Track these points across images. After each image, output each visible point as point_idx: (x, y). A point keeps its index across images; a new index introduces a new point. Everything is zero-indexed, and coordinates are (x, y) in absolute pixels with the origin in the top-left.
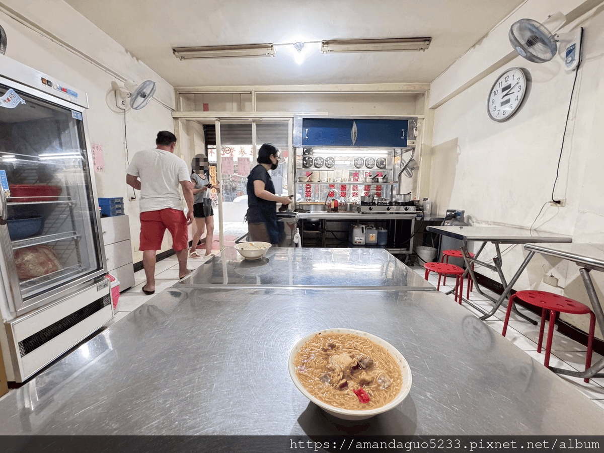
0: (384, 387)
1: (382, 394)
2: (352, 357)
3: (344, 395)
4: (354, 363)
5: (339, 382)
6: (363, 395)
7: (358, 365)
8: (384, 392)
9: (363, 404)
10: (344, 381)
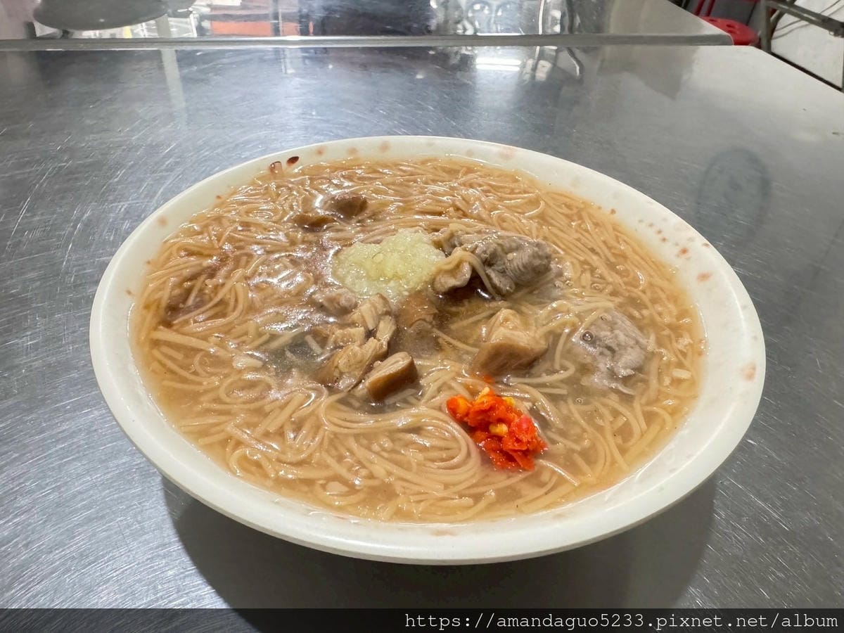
0: (612, 375)
1: (606, 412)
2: (446, 246)
3: (393, 433)
4: (454, 271)
5: (369, 368)
6: (502, 429)
7: (476, 282)
8: (613, 401)
9: (502, 480)
10: (397, 363)
